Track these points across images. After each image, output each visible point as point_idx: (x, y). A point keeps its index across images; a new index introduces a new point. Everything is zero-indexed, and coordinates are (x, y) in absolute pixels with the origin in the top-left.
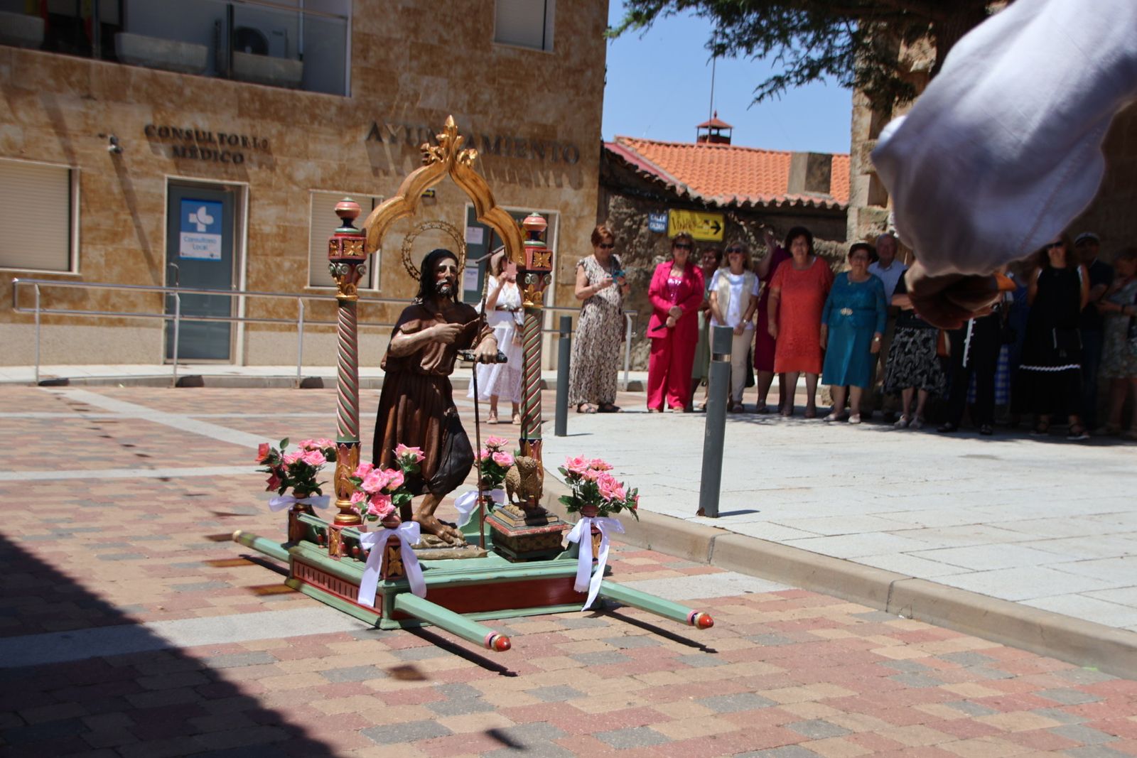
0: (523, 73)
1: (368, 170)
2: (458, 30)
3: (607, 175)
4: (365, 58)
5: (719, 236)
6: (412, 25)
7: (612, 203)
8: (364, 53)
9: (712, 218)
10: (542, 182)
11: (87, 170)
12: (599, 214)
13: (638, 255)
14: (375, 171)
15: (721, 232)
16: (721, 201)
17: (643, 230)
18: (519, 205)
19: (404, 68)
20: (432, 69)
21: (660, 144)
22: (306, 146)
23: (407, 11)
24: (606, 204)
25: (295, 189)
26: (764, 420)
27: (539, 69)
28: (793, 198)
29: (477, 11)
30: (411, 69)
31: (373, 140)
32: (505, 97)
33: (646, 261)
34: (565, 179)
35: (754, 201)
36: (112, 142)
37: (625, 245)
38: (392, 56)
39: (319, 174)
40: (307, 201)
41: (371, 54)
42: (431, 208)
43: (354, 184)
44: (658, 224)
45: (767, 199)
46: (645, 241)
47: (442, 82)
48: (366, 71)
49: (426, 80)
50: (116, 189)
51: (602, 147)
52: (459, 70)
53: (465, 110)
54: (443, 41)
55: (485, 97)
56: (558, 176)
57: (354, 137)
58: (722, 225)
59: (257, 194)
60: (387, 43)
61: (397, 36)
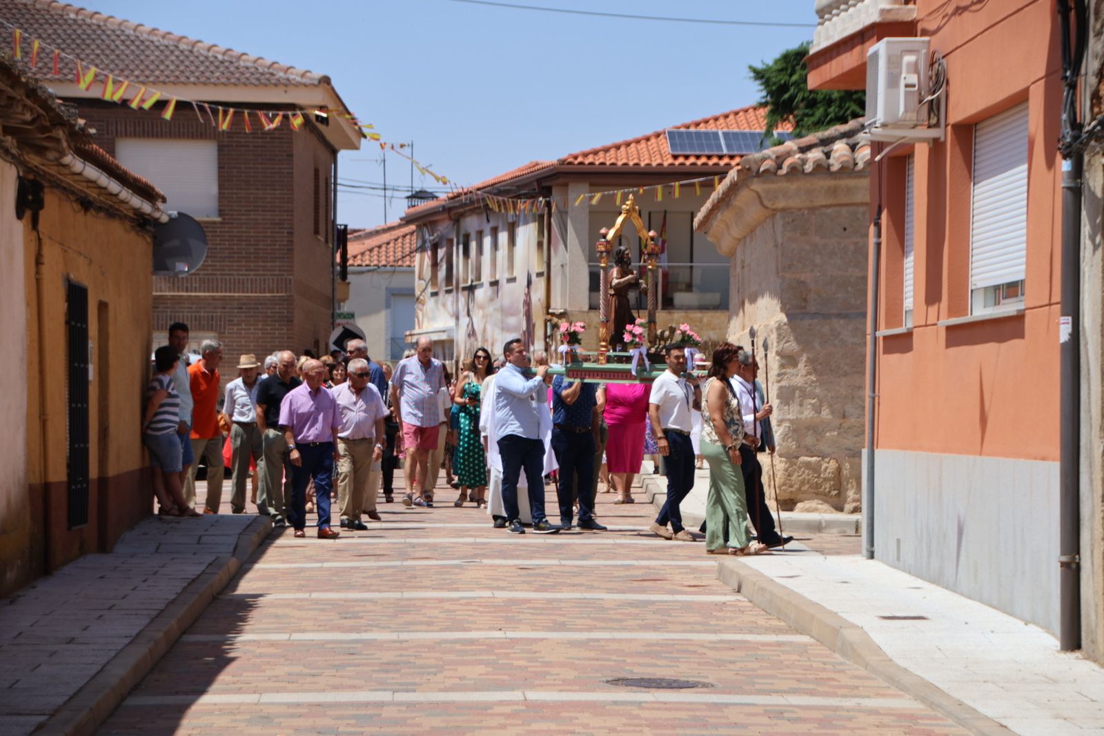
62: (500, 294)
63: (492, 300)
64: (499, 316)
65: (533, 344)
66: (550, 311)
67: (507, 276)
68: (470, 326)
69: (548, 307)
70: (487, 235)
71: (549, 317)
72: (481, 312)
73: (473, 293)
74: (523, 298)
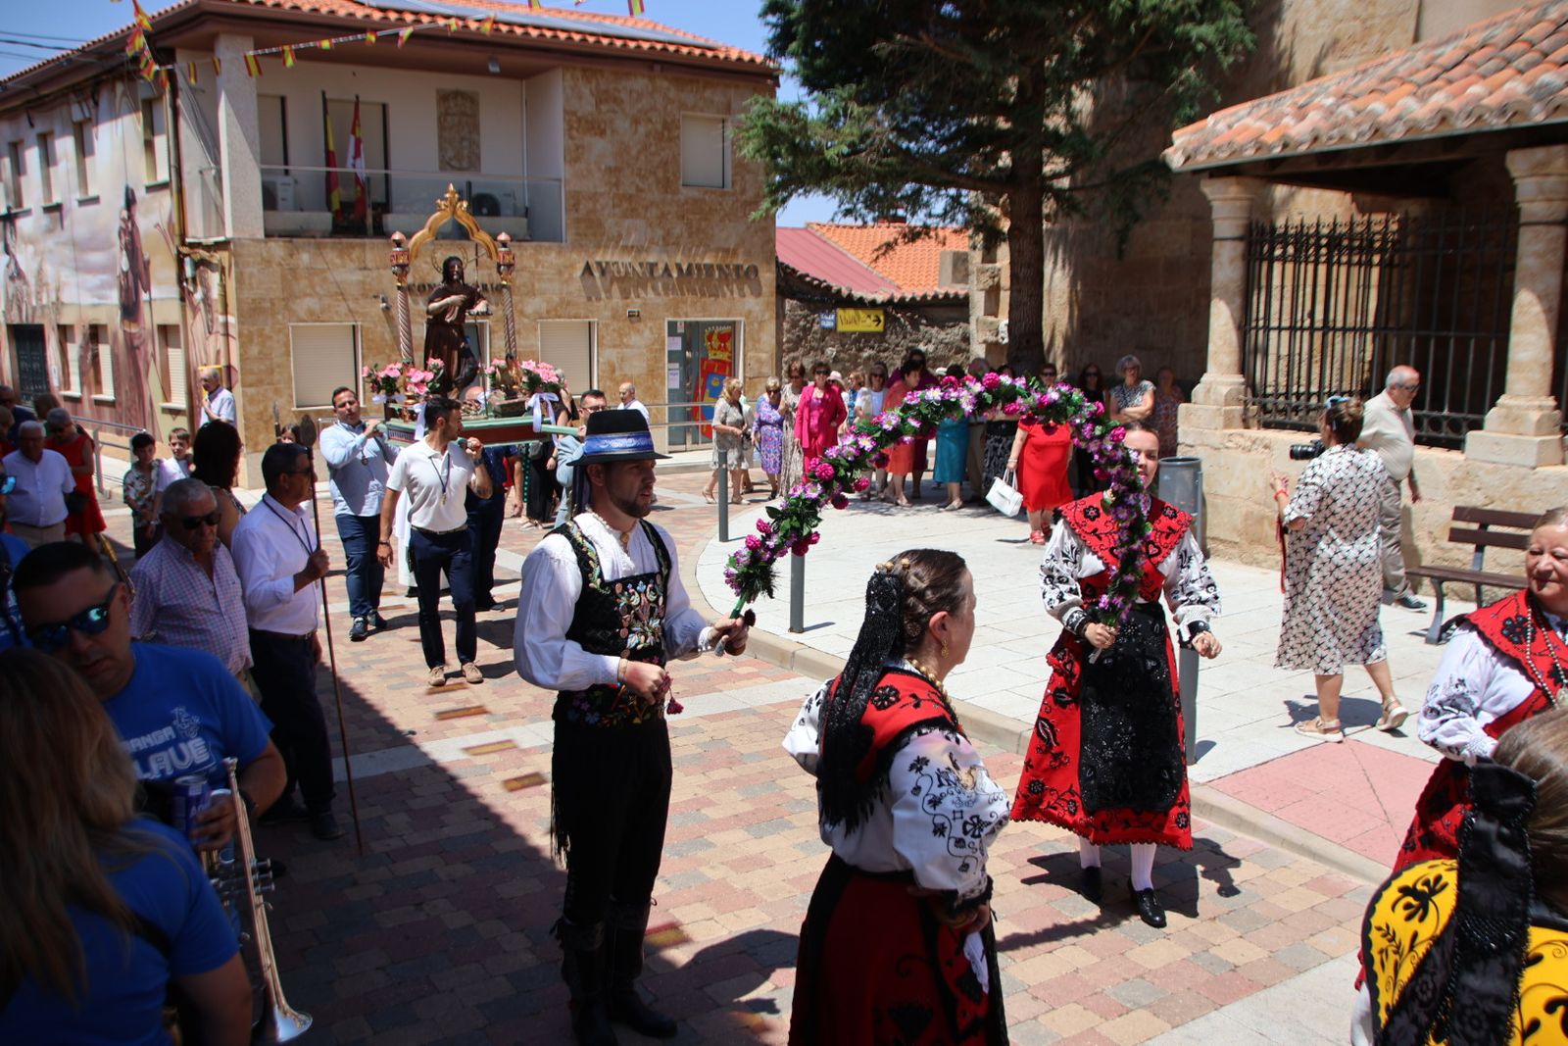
0: (707, 209)
1: (585, 300)
2: (651, 179)
3: (783, 284)
4: (577, 210)
5: (880, 328)
6: (614, 180)
7: (787, 307)
8: (576, 207)
9: (873, 313)
10: (728, 294)
11: (366, 325)
12: (777, 318)
13: (812, 348)
14: (589, 299)
15: (882, 324)
16: (880, 298)
17: (816, 327)
18: (710, 316)
19: (609, 215)
20: (633, 213)
21: (844, 227)
22: (533, 286)
23: (609, 170)
24: (783, 307)
25: (526, 321)
26: (888, 509)
27: (721, 204)
28: (941, 292)
29: (666, 163)
30: (614, 215)
31: (586, 275)
32: (694, 230)
33: (819, 352)
34: (747, 289)
35: (908, 297)
36: (383, 301)
37: (801, 340)
38: (598, 207)
39: (544, 307)
40: (536, 330)
41: (581, 207)
42: (636, 325)
43: (573, 312)
44: (827, 321)
45: (919, 294)
46: (818, 336)
47: (640, 223)
48: (578, 221)
49: (627, 223)
50: (388, 336)
51: (777, 262)
52: (654, 212)
53: (661, 243)
54: (640, 190)
55: (677, 231)
56: (741, 290)
57: (571, 274)
58: (882, 318)
59: (496, 329)
60: (594, 197)
61: (602, 190)
62: (66, 223)
63: (50, 231)
64: (68, 252)
65: (147, 289)
66: (188, 240)
67: (78, 196)
68: (12, 266)
69: (183, 235)
70: (30, 147)
71: (185, 250)
72: (31, 248)
73: (13, 224)
74: (117, 224)
